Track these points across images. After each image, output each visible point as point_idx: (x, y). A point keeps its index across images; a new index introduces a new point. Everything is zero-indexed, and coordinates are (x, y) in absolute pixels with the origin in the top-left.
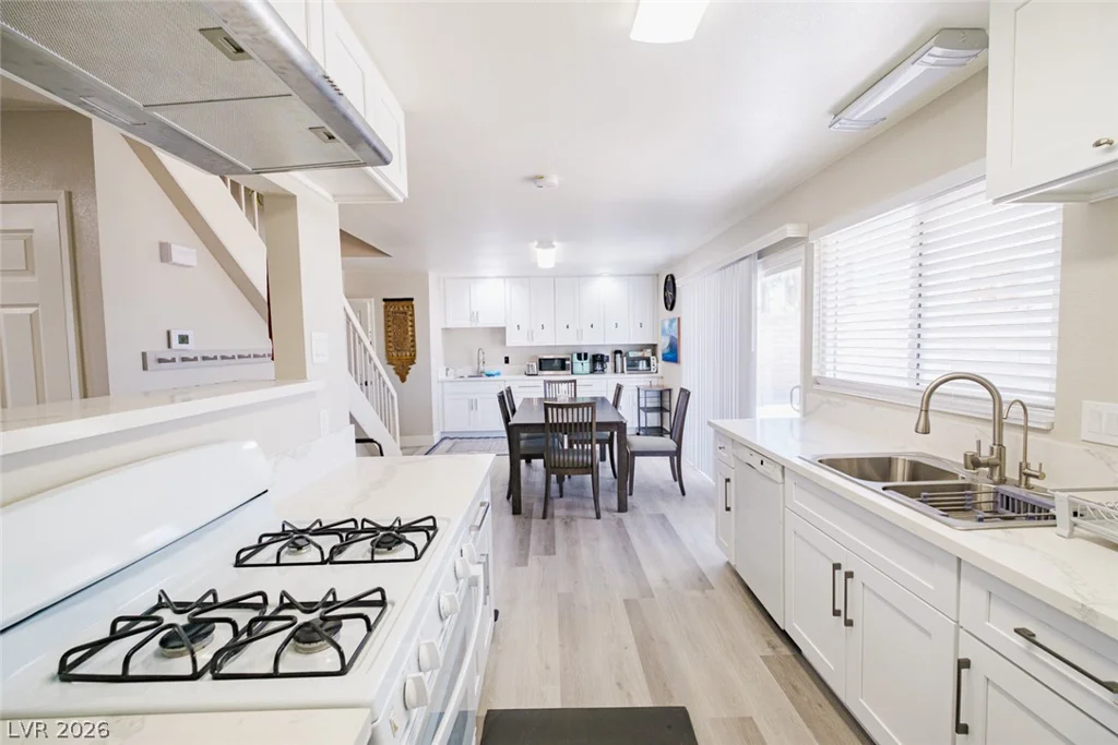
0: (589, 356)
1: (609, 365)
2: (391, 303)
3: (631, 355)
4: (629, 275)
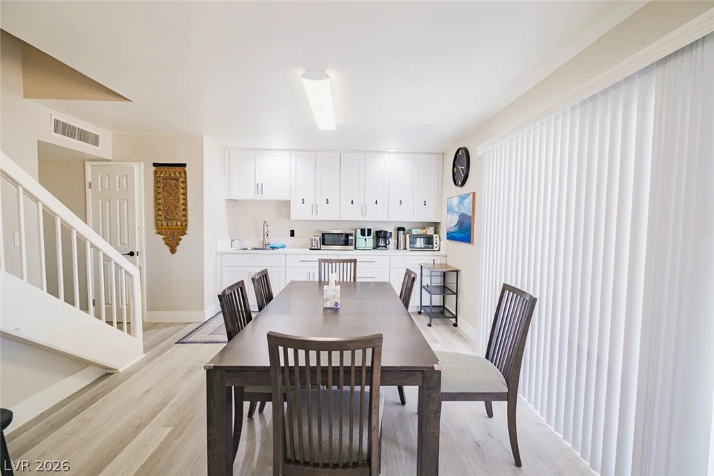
0: (373, 232)
1: (392, 241)
2: (162, 168)
3: (414, 232)
4: (414, 153)
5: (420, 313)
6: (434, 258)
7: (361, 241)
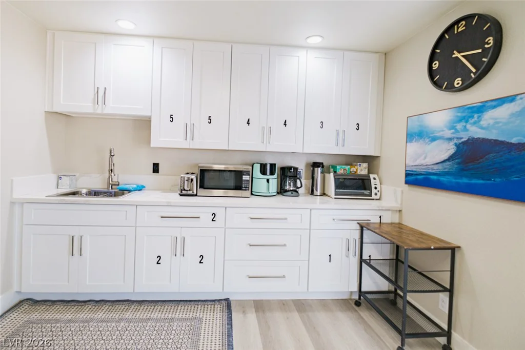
0: (277, 169)
5: (358, 303)
6: (380, 213)
7: (261, 183)
